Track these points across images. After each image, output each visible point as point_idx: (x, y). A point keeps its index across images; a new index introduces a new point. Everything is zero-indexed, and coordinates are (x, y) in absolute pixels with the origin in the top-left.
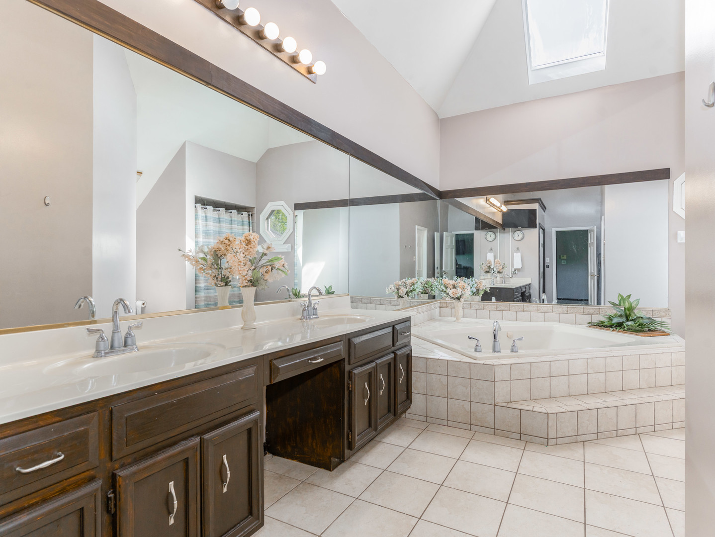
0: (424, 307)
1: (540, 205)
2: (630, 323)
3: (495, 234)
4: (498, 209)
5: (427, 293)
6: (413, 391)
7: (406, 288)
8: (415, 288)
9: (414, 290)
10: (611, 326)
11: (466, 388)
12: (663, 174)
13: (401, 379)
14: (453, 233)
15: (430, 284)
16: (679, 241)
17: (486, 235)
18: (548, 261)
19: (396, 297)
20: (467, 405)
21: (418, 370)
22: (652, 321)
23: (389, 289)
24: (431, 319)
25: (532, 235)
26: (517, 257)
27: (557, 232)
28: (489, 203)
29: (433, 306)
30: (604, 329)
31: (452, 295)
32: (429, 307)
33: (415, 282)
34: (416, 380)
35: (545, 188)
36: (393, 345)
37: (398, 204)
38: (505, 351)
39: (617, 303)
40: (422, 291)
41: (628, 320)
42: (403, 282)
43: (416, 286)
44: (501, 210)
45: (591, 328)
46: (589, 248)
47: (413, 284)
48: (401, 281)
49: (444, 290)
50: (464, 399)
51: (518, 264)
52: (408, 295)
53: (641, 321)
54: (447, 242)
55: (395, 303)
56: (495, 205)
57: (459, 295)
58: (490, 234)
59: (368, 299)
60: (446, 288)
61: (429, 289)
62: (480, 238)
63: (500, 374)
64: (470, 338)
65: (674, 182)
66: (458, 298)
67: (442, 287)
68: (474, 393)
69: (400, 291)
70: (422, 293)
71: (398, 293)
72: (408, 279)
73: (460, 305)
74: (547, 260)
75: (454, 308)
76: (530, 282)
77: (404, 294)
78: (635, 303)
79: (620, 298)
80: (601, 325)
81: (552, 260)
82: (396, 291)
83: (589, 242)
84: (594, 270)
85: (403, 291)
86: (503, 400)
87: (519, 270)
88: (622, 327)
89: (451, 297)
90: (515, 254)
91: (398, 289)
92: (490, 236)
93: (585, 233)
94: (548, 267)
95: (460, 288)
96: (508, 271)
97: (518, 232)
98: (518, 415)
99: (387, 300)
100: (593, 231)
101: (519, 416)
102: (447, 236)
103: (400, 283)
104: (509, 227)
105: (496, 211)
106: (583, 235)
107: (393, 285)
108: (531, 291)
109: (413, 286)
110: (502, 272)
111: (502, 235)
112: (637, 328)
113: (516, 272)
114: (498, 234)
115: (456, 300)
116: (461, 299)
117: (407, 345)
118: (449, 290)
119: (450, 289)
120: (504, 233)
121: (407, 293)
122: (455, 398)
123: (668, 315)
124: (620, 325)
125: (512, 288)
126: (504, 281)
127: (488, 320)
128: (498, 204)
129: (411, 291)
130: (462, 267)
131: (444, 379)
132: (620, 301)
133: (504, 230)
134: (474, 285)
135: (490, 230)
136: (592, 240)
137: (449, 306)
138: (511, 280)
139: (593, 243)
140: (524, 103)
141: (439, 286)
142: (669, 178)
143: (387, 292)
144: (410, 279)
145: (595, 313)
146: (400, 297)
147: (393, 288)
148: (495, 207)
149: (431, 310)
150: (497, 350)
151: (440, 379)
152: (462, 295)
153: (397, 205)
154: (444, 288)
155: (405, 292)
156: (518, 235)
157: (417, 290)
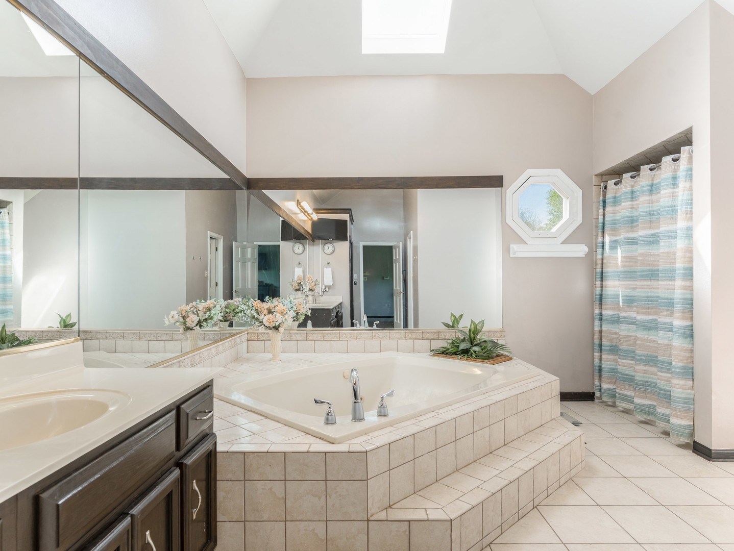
0: (227, 343)
1: (350, 216)
2: (476, 349)
3: (303, 246)
4: (308, 217)
5: (228, 321)
6: (220, 517)
7: (198, 315)
8: (212, 315)
9: (211, 318)
10: (455, 353)
11: (319, 498)
12: (496, 182)
13: (195, 512)
14: (255, 243)
15: (232, 308)
16: (511, 256)
17: (293, 247)
18: (356, 278)
19: (181, 330)
20: (320, 528)
21: (229, 476)
22: (495, 345)
23: (170, 317)
24: (236, 359)
25: (343, 247)
26: (328, 272)
27: (364, 247)
28: (300, 208)
29: (238, 339)
30: (450, 358)
31: (267, 324)
32: (233, 342)
33: (212, 305)
34: (224, 498)
35: (380, 186)
36: (178, 448)
37: (184, 192)
38: (371, 417)
39: (451, 324)
40: (221, 318)
41: (473, 345)
42: (193, 306)
43: (213, 312)
44: (312, 218)
45: (436, 358)
46: (394, 265)
47: (209, 310)
48: (191, 305)
49: (256, 316)
50: (316, 518)
51: (328, 281)
52: (201, 326)
53: (484, 345)
54: (237, 255)
55: (180, 337)
56: (306, 211)
57: (277, 324)
58: (297, 245)
59: (135, 334)
60: (258, 313)
61: (232, 314)
62: (287, 249)
63: (375, 465)
64: (316, 402)
65: (507, 191)
66: (276, 328)
67: (253, 312)
68: (333, 505)
69: (187, 320)
70: (221, 321)
71: (185, 324)
72: (200, 302)
73: (277, 336)
74: (355, 276)
75: (269, 340)
76: (341, 301)
77: (195, 325)
78: (480, 325)
79: (453, 319)
80: (444, 353)
81: (360, 277)
82: (182, 320)
83: (394, 258)
84: (400, 287)
85: (193, 319)
86: (379, 508)
87: (329, 287)
88: (470, 353)
89: (267, 327)
90: (325, 269)
91: (184, 318)
92: (298, 248)
93: (390, 248)
94: (356, 284)
95: (279, 313)
96: (319, 289)
97: (328, 245)
98: (406, 531)
99: (167, 334)
100: (399, 248)
101: (408, 533)
102: (237, 247)
103: (188, 308)
104: (320, 238)
105: (306, 218)
106: (388, 251)
107: (176, 312)
108: (343, 311)
109: (208, 313)
110: (314, 290)
111: (312, 248)
112: (485, 355)
113: (327, 289)
114: (307, 246)
115: (273, 330)
116: (280, 329)
117: (208, 435)
118: (263, 316)
119: (265, 315)
120: (313, 245)
121: (199, 324)
122: (298, 519)
123: (502, 336)
124: (466, 352)
125: (329, 309)
126: (315, 299)
127: (314, 354)
128: (310, 210)
129: (206, 320)
130: (264, 284)
131: (278, 488)
132: (453, 322)
133: (313, 241)
134: (292, 307)
135: (298, 241)
136: (398, 255)
137: (261, 337)
138: (321, 298)
139: (399, 259)
140: (354, 76)
141: (249, 311)
142: (502, 187)
143: (167, 323)
144: (203, 301)
145: (434, 338)
146: (188, 329)
147: (176, 316)
148: (306, 214)
149: (236, 345)
150: (358, 416)
151: (271, 489)
152: (283, 322)
153: (182, 193)
154: (255, 314)
155: (196, 322)
156: (329, 248)
157: (216, 318)
